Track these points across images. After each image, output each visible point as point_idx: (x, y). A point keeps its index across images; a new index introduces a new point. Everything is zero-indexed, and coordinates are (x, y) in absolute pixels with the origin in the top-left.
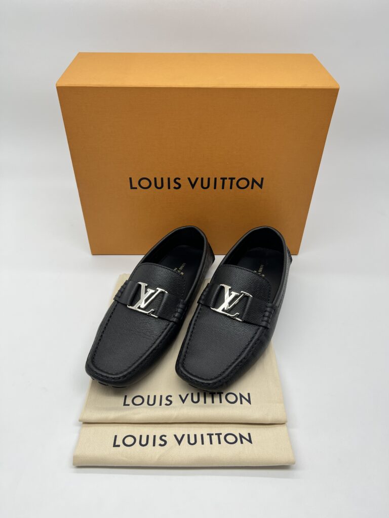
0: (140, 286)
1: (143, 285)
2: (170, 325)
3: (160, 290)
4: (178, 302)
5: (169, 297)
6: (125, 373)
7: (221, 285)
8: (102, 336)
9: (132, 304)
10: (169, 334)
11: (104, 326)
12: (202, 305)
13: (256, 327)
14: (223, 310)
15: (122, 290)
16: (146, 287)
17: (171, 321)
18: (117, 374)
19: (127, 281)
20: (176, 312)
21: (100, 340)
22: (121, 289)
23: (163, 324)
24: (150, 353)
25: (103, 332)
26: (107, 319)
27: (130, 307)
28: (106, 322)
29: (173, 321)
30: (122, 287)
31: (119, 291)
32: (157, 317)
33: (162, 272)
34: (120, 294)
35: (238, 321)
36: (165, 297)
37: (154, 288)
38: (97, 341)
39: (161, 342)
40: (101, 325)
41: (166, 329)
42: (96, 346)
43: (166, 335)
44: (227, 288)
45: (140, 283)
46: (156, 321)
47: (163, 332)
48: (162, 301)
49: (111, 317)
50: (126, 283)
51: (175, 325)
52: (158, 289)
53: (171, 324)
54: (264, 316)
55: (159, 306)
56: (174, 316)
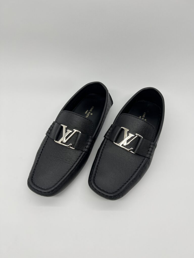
0: (62, 127)
1: (65, 127)
2: (83, 154)
3: (75, 131)
4: (88, 138)
5: (82, 136)
6: (52, 189)
7: (122, 127)
8: (38, 161)
9: (58, 139)
10: (82, 159)
11: (40, 153)
12: (107, 139)
13: (143, 158)
14: (123, 145)
15: (51, 129)
16: (66, 129)
17: (84, 151)
18: (48, 189)
19: (54, 122)
20: (87, 145)
21: (37, 163)
22: (50, 127)
23: (79, 153)
24: (70, 174)
25: (39, 158)
26: (42, 148)
27: (56, 142)
28: (41, 150)
29: (85, 151)
30: (51, 126)
31: (49, 129)
32: (74, 149)
33: (77, 118)
34: (50, 131)
35: (131, 153)
36: (79, 136)
37: (72, 129)
38: (35, 165)
39: (77, 165)
40: (38, 153)
41: (80, 156)
42: (34, 168)
43: (80, 160)
44: (126, 130)
45: (62, 125)
46: (74, 152)
47: (78, 159)
48: (77, 138)
49: (44, 147)
50: (54, 124)
51: (86, 153)
52: (74, 130)
53: (84, 152)
54: (148, 151)
55: (75, 141)
56: (85, 148)
